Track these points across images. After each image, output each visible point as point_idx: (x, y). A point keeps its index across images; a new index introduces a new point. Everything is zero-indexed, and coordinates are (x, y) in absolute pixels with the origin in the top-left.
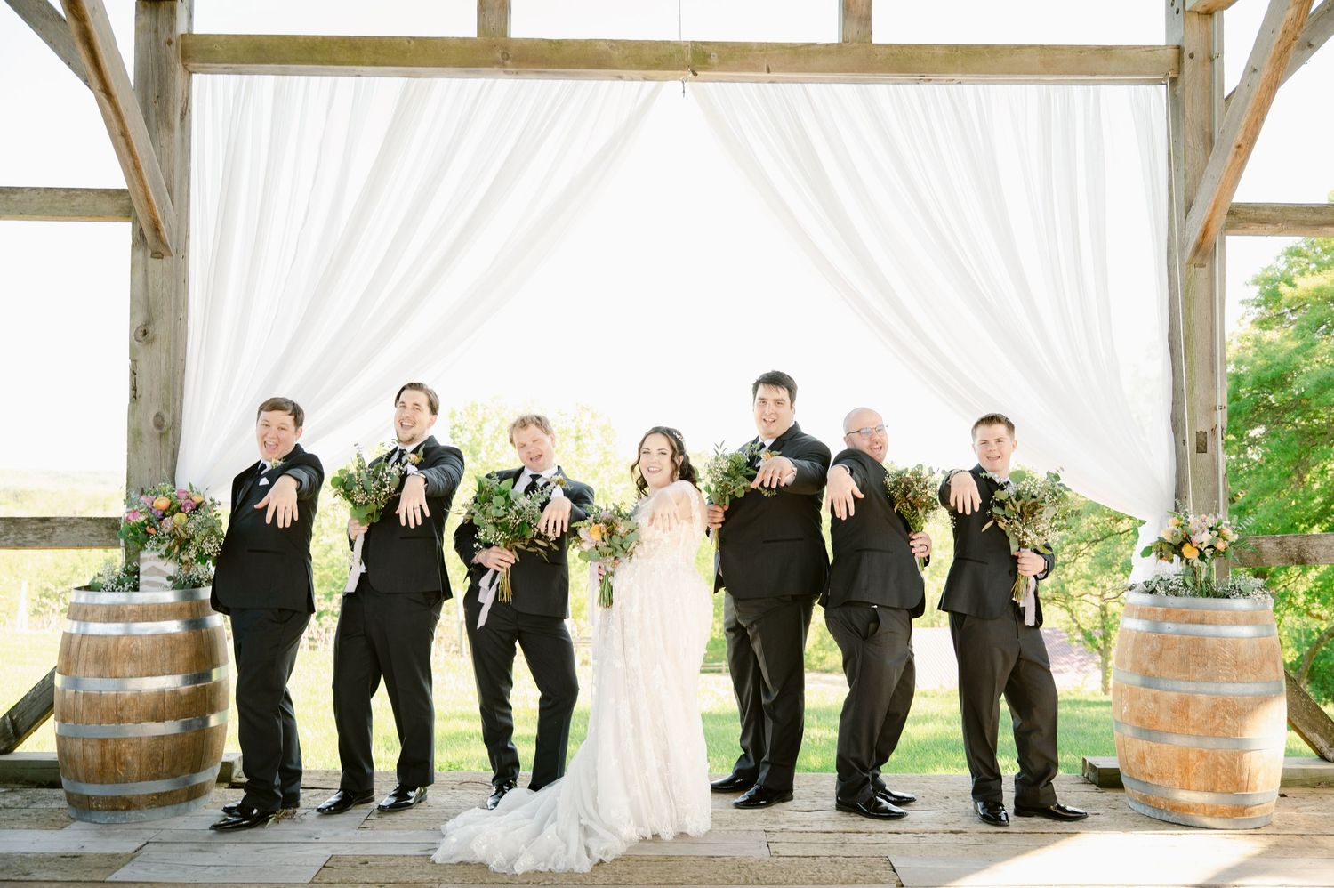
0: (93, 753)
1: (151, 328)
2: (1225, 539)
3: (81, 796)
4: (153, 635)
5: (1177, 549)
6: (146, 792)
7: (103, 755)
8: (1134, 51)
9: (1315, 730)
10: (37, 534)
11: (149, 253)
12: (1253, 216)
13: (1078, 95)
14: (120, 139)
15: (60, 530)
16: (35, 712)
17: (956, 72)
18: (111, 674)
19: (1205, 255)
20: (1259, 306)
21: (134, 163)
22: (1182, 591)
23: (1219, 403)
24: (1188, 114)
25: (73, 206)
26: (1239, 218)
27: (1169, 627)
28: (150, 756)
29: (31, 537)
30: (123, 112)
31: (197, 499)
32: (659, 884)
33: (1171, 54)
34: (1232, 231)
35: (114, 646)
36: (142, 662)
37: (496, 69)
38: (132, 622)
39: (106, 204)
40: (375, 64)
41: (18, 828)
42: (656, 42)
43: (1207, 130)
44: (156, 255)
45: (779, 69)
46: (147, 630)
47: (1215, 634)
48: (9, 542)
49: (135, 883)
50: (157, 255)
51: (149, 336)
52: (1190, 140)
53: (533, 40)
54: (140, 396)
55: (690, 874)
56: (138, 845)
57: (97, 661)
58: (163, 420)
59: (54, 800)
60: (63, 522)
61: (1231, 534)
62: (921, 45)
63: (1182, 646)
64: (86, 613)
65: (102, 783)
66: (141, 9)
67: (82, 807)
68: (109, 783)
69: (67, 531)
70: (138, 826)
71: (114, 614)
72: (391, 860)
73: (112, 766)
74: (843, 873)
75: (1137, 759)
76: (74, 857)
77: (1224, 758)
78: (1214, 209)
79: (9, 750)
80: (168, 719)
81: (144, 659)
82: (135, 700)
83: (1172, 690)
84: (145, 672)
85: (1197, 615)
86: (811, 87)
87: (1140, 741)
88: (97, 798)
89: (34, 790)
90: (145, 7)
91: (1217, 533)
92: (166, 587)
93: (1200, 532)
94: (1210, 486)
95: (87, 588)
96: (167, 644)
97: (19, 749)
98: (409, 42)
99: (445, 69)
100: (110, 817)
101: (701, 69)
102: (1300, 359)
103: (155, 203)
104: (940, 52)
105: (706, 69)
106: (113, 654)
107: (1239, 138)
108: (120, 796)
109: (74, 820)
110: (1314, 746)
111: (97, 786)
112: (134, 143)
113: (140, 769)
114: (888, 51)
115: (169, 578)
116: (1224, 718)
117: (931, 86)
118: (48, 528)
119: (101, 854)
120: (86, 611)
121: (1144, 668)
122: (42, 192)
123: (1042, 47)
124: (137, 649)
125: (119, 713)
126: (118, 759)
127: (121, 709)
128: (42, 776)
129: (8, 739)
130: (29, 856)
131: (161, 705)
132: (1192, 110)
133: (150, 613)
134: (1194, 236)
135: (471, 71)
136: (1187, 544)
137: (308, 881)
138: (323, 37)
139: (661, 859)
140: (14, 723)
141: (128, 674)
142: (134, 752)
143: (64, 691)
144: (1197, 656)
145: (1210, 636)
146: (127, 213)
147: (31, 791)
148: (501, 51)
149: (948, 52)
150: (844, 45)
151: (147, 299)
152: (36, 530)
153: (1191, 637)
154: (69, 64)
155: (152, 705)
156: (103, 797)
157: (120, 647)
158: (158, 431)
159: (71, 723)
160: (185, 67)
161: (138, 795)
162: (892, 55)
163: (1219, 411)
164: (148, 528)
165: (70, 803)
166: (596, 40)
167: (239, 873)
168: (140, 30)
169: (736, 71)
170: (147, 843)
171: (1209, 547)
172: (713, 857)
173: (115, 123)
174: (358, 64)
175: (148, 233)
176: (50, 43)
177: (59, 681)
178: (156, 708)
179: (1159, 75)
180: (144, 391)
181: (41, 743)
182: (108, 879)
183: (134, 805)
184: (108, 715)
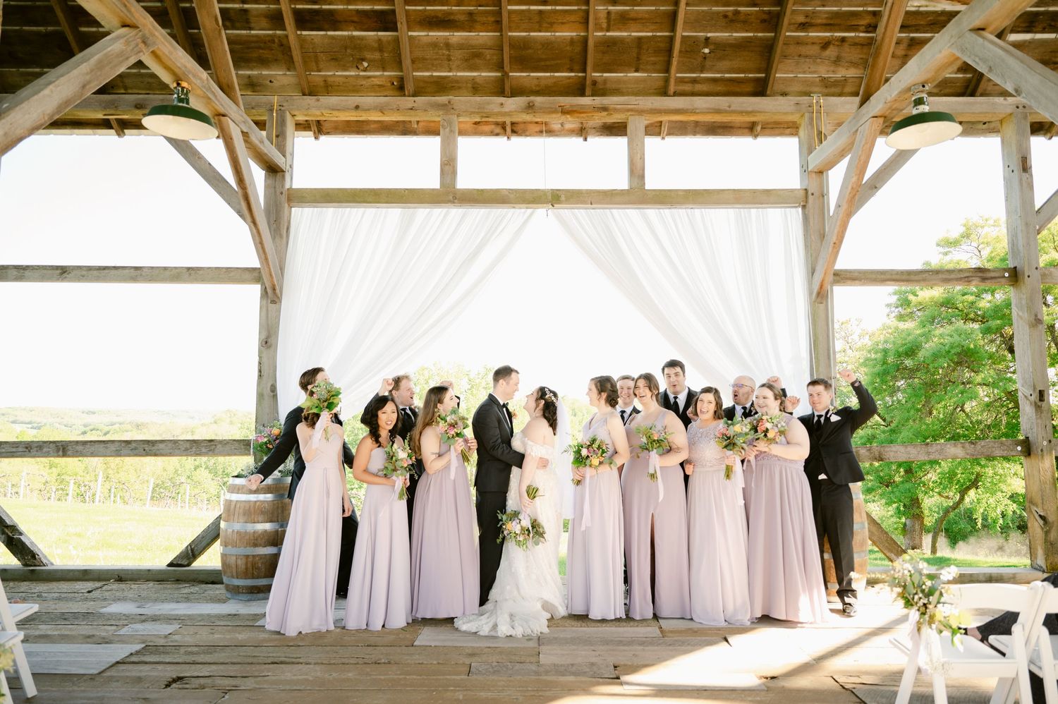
0: (241, 562)
1: (269, 340)
3: (234, 586)
4: (273, 501)
7: (247, 563)
8: (782, 192)
9: (892, 552)
10: (207, 449)
11: (269, 301)
12: (848, 276)
13: (754, 214)
14: (259, 245)
15: (219, 446)
16: (204, 543)
17: (689, 204)
18: (251, 521)
19: (822, 298)
20: (897, 307)
24: (812, 224)
25: (229, 277)
26: (842, 277)
29: (204, 450)
30: (261, 232)
33: (803, 193)
34: (836, 284)
35: (253, 506)
36: (267, 515)
37: (449, 204)
39: (247, 275)
40: (387, 203)
42: (532, 190)
43: (822, 232)
45: (596, 203)
48: (192, 453)
50: (273, 302)
51: (268, 344)
52: (813, 237)
53: (468, 189)
54: (263, 375)
57: (244, 515)
58: (275, 388)
59: (219, 590)
60: (221, 442)
62: (671, 190)
65: (246, 579)
66: (267, 176)
67: (234, 592)
68: (249, 578)
69: (223, 447)
73: (251, 569)
76: (236, 615)
78: (826, 273)
79: (189, 565)
86: (614, 211)
88: (243, 587)
90: (269, 175)
95: (236, 477)
96: (280, 506)
97: (193, 565)
98: (405, 191)
99: (423, 205)
100: (249, 596)
101: (556, 203)
102: (923, 339)
103: (274, 276)
104: (681, 193)
105: (559, 203)
106: (252, 511)
107: (834, 239)
108: (255, 586)
109: (232, 599)
110: (892, 560)
111: (243, 580)
113: (266, 571)
114: (654, 193)
117: (676, 211)
118: (213, 445)
119: (248, 613)
120: (238, 488)
122: (214, 270)
123: (734, 190)
124: (265, 508)
125: (255, 542)
126: (254, 566)
127: (256, 540)
128: (211, 578)
129: (188, 559)
130: (212, 615)
132: (813, 222)
134: (816, 288)
135: (437, 206)
138: (361, 189)
140: (192, 550)
141: (260, 521)
142: (263, 562)
143: (226, 530)
146: (258, 279)
148: (452, 195)
149: (685, 193)
150: (630, 190)
151: (268, 325)
152: (206, 446)
154: (229, 204)
156: (246, 586)
157: (256, 507)
158: (272, 394)
159: (230, 547)
160: (289, 205)
162: (656, 195)
165: (227, 590)
166: (501, 189)
168: (266, 187)
169: (574, 204)
173: (257, 238)
174: (378, 202)
175: (269, 291)
176: (219, 193)
177: (223, 525)
178: (274, 539)
179: (797, 203)
180: (264, 373)
181: (211, 559)
182: (255, 625)
183: (262, 591)
184: (250, 543)
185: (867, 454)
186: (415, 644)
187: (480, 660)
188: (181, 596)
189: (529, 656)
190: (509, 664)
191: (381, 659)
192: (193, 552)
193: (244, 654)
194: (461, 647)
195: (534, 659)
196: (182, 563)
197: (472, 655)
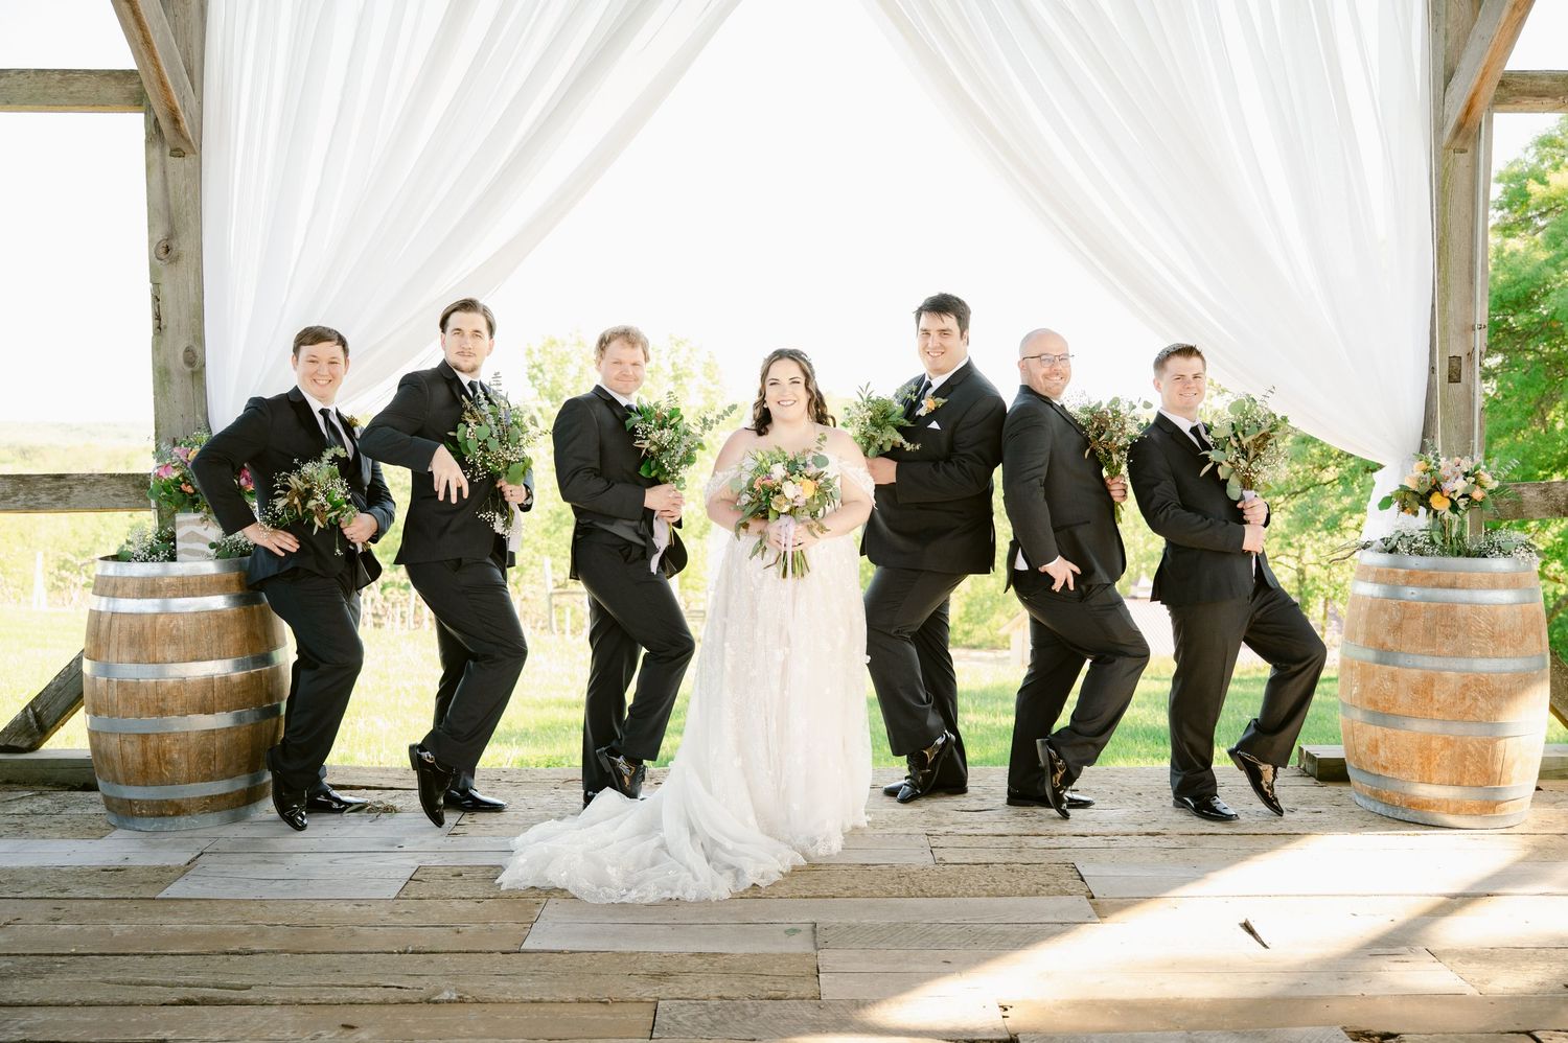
0: (132, 750)
1: (174, 244)
2: (1482, 487)
3: (122, 800)
5: (1424, 499)
6: (197, 795)
7: (144, 753)
10: (51, 495)
11: (168, 151)
12: (1528, 87)
15: (79, 489)
16: (61, 703)
18: (148, 659)
19: (1467, 138)
20: (1502, 208)
21: (144, 36)
22: (1428, 549)
23: (1478, 322)
25: (71, 93)
26: (1511, 90)
27: (1411, 593)
28: (200, 754)
29: (44, 498)
32: (806, 897)
34: (1499, 108)
35: (151, 626)
36: (185, 644)
38: (170, 597)
39: (112, 90)
41: (49, 838)
44: (175, 153)
46: (188, 606)
47: (1468, 599)
48: (18, 504)
49: (190, 900)
50: (177, 153)
51: (173, 253)
54: (165, 327)
55: (841, 885)
56: (190, 857)
57: (131, 643)
58: (195, 356)
59: (90, 805)
60: (82, 479)
61: (1491, 480)
63: (1428, 615)
64: (115, 587)
65: (146, 785)
67: (124, 813)
68: (154, 785)
69: (87, 489)
70: (189, 834)
71: (149, 589)
72: (488, 871)
73: (156, 765)
74: (1022, 882)
75: (1368, 749)
76: (118, 870)
77: (1473, 746)
78: (1482, 79)
79: (33, 748)
80: (219, 711)
81: (188, 640)
82: (179, 688)
83: (1415, 667)
84: (189, 656)
85: (1446, 578)
87: (1373, 727)
88: (141, 802)
89: (66, 793)
91: (1473, 479)
92: (209, 556)
93: (1453, 479)
94: (1463, 422)
95: (115, 558)
97: (44, 747)
100: (156, 824)
102: (1551, 272)
103: (171, 87)
106: (150, 636)
108: (166, 800)
109: (115, 827)
111: (140, 789)
112: (142, 10)
113: (189, 769)
115: (212, 546)
116: (1476, 699)
118: (64, 487)
119: (149, 867)
120: (115, 584)
121: (1380, 642)
122: (33, 75)
124: (178, 630)
125: (160, 704)
126: (162, 756)
127: (163, 700)
128: (75, 778)
129: (32, 736)
130: (65, 869)
131: (210, 695)
133: (192, 587)
134: (1454, 113)
136: (1437, 493)
137: (393, 897)
140: (37, 716)
141: (169, 659)
142: (181, 750)
143: (94, 679)
144: (1445, 626)
145: (1461, 603)
146: (138, 101)
147: (62, 795)
151: (168, 207)
152: (49, 489)
153: (1439, 604)
155: (199, 694)
156: (148, 801)
157: (158, 628)
158: (189, 370)
159: (105, 716)
161: (188, 799)
163: (1478, 332)
164: (183, 486)
165: (108, 809)
167: (311, 888)
170: (202, 854)
171: (1463, 496)
172: (867, 865)
175: (165, 125)
177: (87, 667)
178: (204, 698)
180: (169, 320)
181: (71, 739)
182: (159, 896)
183: (184, 811)
184: (148, 708)
185: (1540, 499)
186: (525, 946)
187: (678, 993)
188: (7, 820)
189: (793, 978)
190: (748, 1002)
191: (439, 991)
192: (40, 719)
193: (119, 977)
194: (632, 954)
195: (806, 989)
196: (18, 744)
197: (662, 976)
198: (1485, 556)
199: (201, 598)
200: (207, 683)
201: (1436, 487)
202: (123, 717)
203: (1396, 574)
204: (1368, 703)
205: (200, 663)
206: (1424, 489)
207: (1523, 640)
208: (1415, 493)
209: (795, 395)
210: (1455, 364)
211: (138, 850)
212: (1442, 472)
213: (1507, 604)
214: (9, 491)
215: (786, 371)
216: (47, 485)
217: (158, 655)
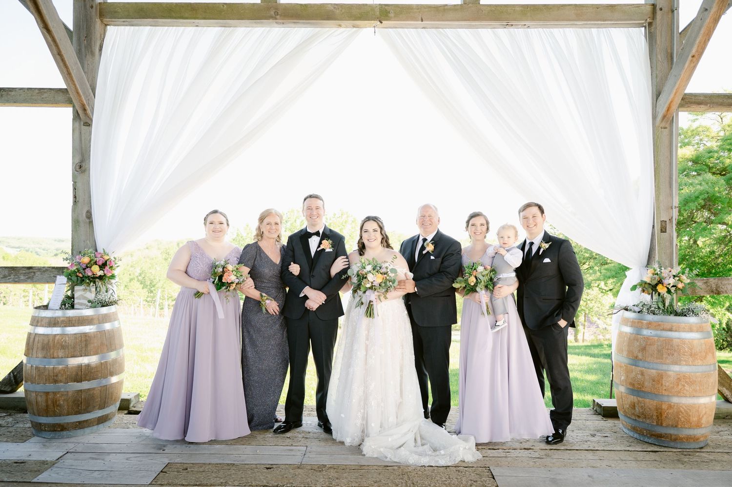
0: (41, 400)
1: (83, 164)
2: (682, 282)
3: (37, 423)
4: (75, 334)
5: (654, 287)
6: (72, 421)
7: (47, 401)
8: (628, 7)
9: (724, 386)
10: (25, 276)
11: (82, 123)
12: (693, 100)
14: (58, 57)
15: (38, 274)
17: (527, 20)
18: (50, 356)
19: (667, 122)
21: (67, 71)
22: (657, 311)
23: (674, 205)
24: (658, 42)
25: (43, 98)
26: (686, 101)
27: (646, 332)
28: (74, 401)
29: (22, 277)
30: (58, 41)
31: (106, 258)
33: (649, 8)
34: (683, 109)
35: (52, 341)
36: (68, 349)
37: (271, 21)
38: (65, 327)
40: (205, 18)
42: (359, 5)
43: (669, 51)
44: (85, 124)
45: (428, 19)
46: (71, 331)
47: (678, 337)
48: (10, 280)
49: (47, 483)
50: (87, 124)
51: (83, 168)
52: (659, 57)
53: (291, 4)
54: (78, 201)
56: (61, 454)
57: (43, 349)
58: (91, 214)
60: (40, 269)
61: (686, 279)
62: (507, 5)
63: (659, 344)
64: (38, 322)
65: (47, 416)
67: (39, 429)
68: (51, 416)
69: (42, 274)
70: (66, 440)
71: (53, 322)
72: (201, 467)
73: (52, 407)
75: (630, 406)
76: (22, 463)
77: (683, 408)
78: (675, 95)
79: (13, 392)
80: (84, 381)
81: (70, 347)
82: (64, 370)
83: (653, 369)
84: (70, 355)
85: (667, 326)
87: (632, 397)
88: (45, 424)
89: (22, 414)
91: (678, 278)
92: (87, 306)
93: (668, 278)
94: (668, 251)
96: (83, 339)
97: (17, 392)
98: (223, 6)
99: (243, 21)
100: (52, 434)
101: (385, 20)
103: (81, 94)
104: (518, 9)
105: (387, 20)
106: (52, 345)
107: (693, 51)
108: (57, 424)
109: (34, 435)
110: (723, 394)
111: (45, 418)
112: (66, 59)
113: (68, 409)
114: (489, 8)
115: (89, 301)
116: (684, 386)
117: (513, 29)
118: (32, 272)
119: (38, 461)
120: (39, 320)
121: (635, 355)
122: (26, 90)
123: (576, 5)
124: (65, 342)
125: (55, 378)
126: (55, 403)
127: (57, 376)
128: (20, 407)
129: (11, 386)
131: (80, 373)
132: (660, 40)
133: (73, 322)
134: (661, 111)
135: (258, 22)
136: (660, 284)
137: (148, 483)
138: (177, 4)
139: (357, 467)
140: (15, 377)
141: (60, 356)
142: (64, 399)
144: (668, 349)
145: (676, 338)
146: (70, 102)
147: (19, 415)
148: (274, 11)
149: (522, 9)
150: (464, 5)
151: (81, 148)
152: (25, 273)
153: (664, 339)
155: (74, 373)
156: (48, 424)
157: (56, 341)
158: (88, 221)
159: (30, 383)
160: (102, 21)
161: (68, 423)
162: (491, 11)
163: (674, 209)
164: (78, 274)
165: (32, 426)
166: (326, 4)
167: (110, 477)
169: (404, 21)
170: (68, 452)
171: (673, 286)
173: (54, 47)
174: (195, 18)
175: (80, 112)
178: (77, 374)
179: (643, 20)
180: (80, 199)
182: (33, 481)
183: (65, 428)
184: (49, 379)
185: (704, 286)
196: (5, 389)
198: (685, 315)
199: (78, 327)
200: (79, 367)
201: (660, 282)
202: (38, 384)
203: (642, 323)
204: (630, 384)
205: (75, 358)
206: (654, 282)
207: (705, 357)
208: (649, 284)
209: (375, 237)
210: (663, 224)
211: (37, 450)
212: (663, 275)
213: (698, 339)
214: (7, 274)
215: (371, 226)
216: (24, 272)
217: (55, 355)
